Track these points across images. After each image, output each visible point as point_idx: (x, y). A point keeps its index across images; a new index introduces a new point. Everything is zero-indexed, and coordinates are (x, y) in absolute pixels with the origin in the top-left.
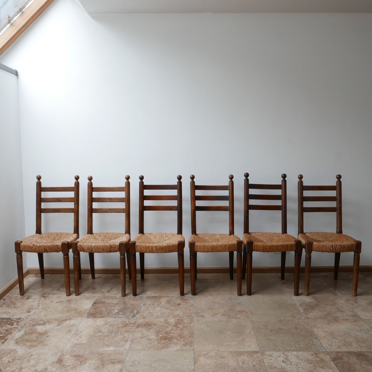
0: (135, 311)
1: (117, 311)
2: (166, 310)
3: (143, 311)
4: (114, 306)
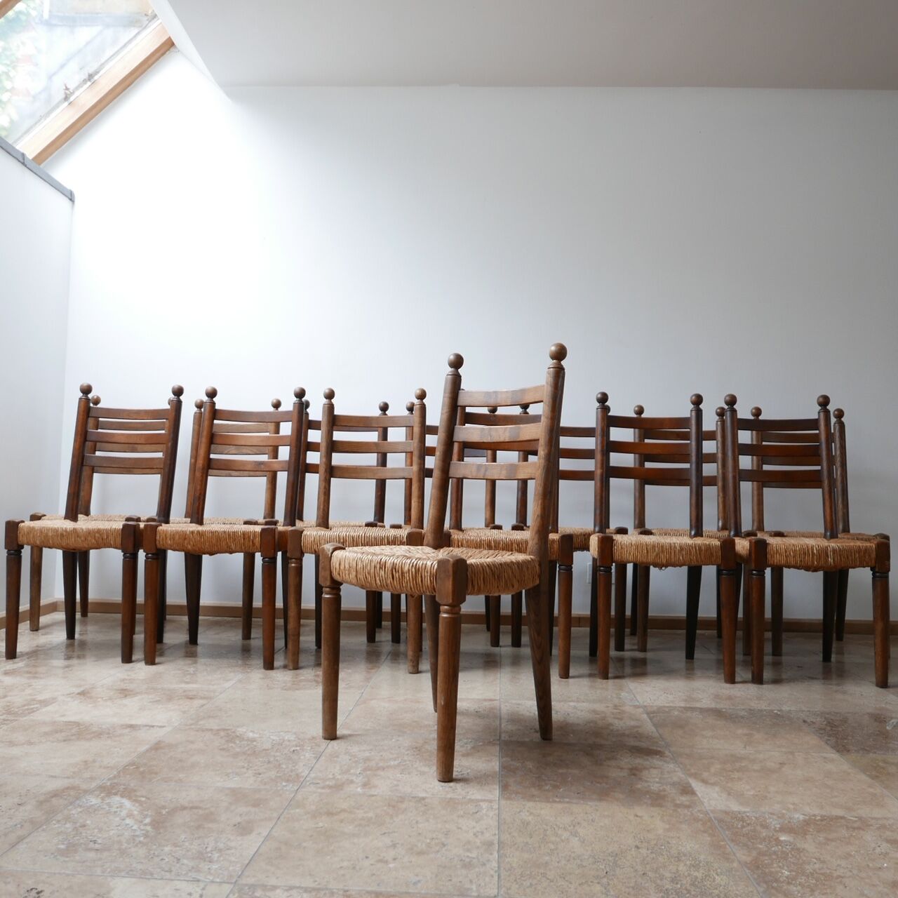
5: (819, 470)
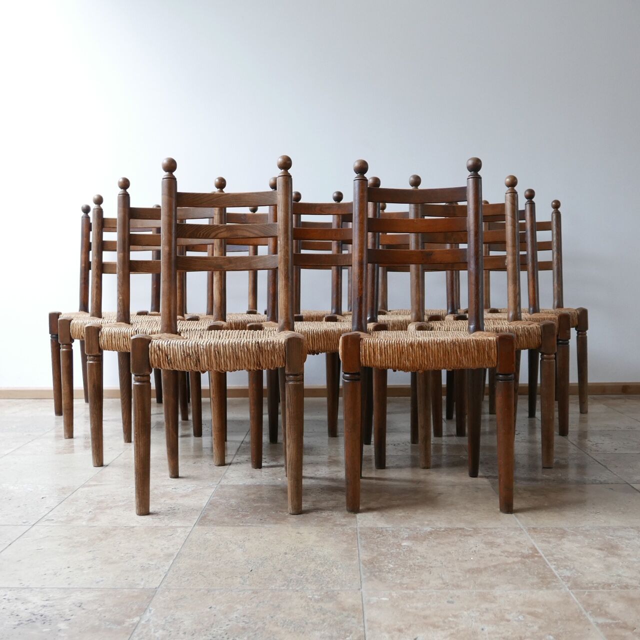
5: (525, 255)
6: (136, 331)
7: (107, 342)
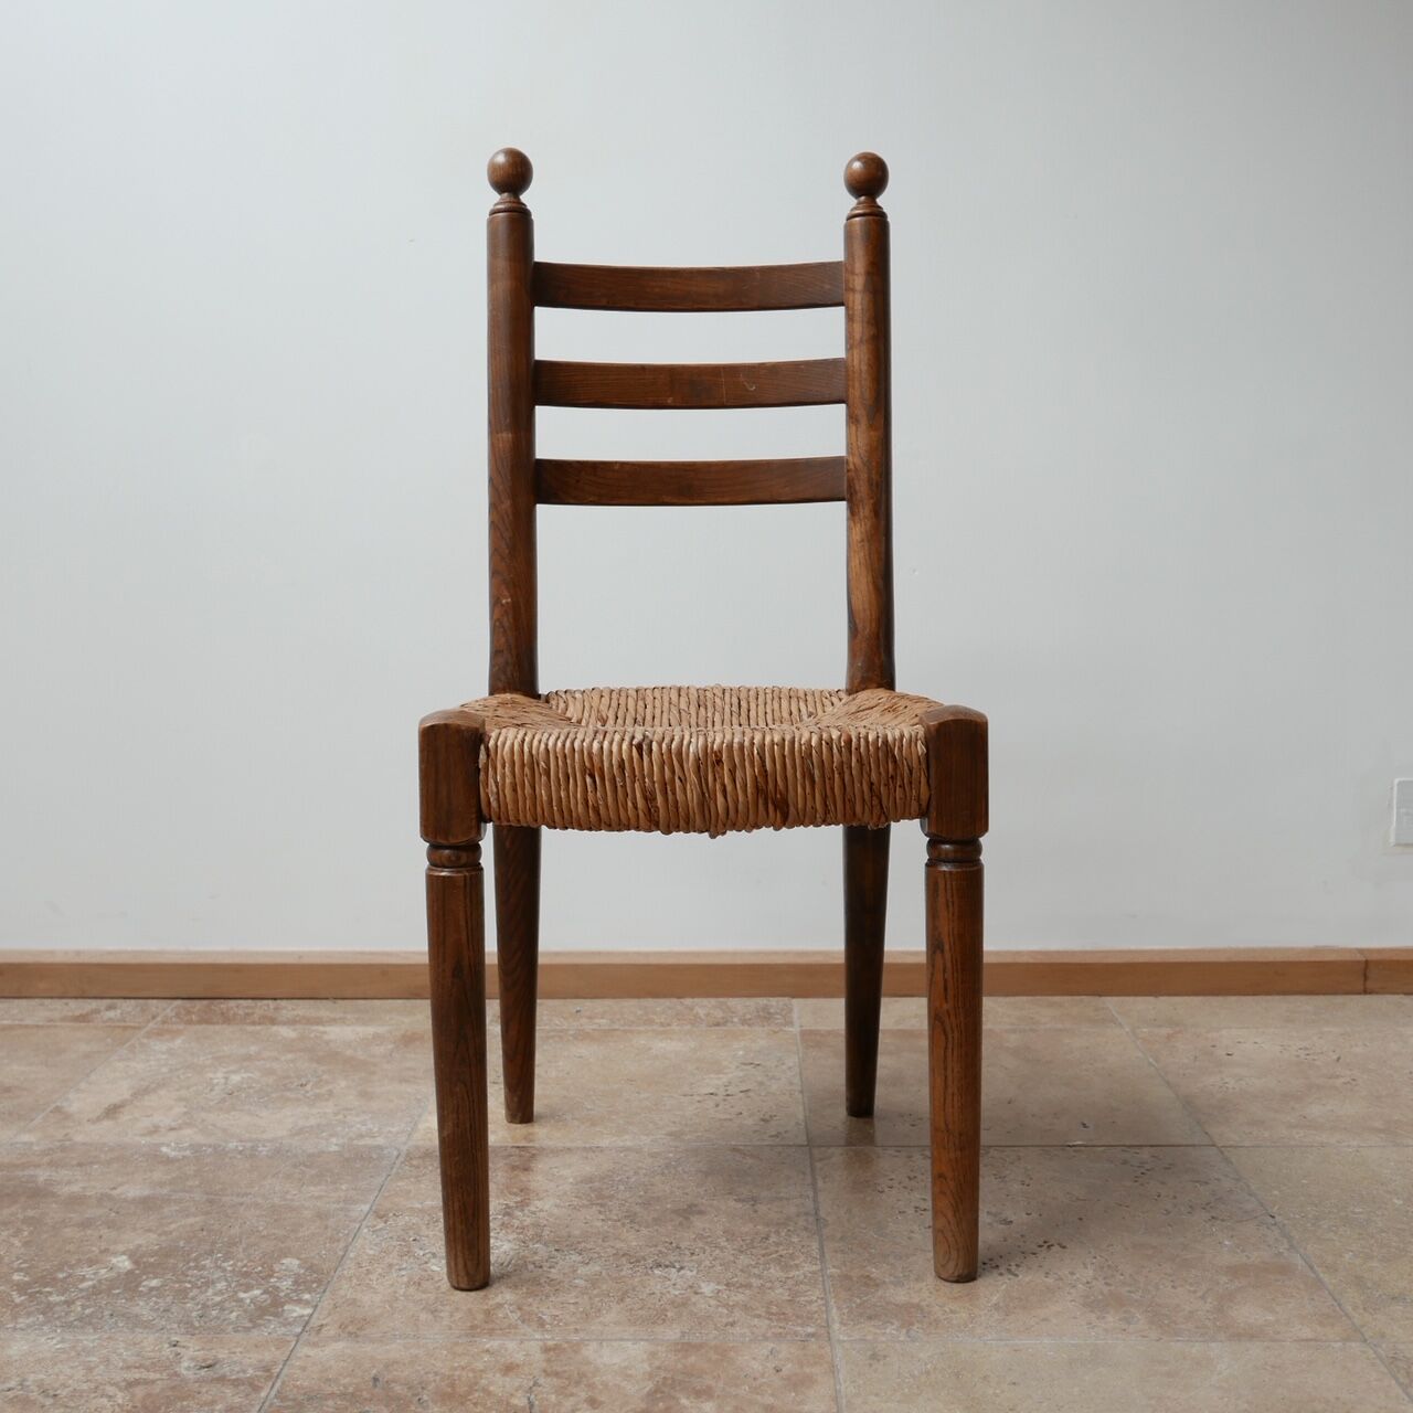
0: (291, 1263)
1: (124, 1263)
2: (576, 1257)
3: (359, 1265)
4: (111, 1225)
6: (639, 747)
7: (515, 790)
